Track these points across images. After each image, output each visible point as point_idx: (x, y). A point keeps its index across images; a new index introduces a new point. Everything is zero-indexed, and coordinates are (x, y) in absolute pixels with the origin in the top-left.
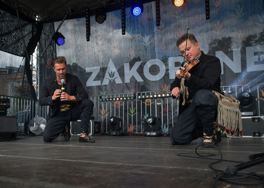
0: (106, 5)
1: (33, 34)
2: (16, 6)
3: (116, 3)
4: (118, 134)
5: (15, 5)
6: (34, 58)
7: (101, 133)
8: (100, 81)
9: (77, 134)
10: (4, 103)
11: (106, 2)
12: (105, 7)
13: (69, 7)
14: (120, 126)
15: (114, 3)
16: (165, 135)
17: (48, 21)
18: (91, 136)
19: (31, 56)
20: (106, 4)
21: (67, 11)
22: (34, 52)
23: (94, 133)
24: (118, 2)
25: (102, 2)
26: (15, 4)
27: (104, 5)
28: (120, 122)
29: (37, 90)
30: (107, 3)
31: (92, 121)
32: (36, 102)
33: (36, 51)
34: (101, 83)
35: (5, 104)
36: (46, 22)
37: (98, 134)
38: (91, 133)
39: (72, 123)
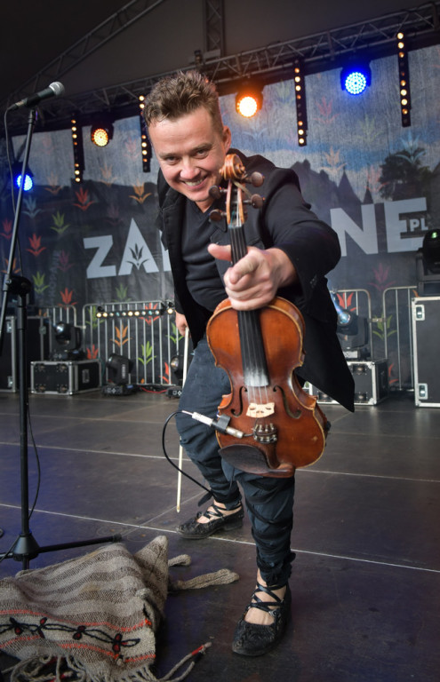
0: (112, 106)
3: (131, 102)
4: (121, 392)
8: (114, 267)
9: (43, 391)
11: (110, 100)
12: (109, 111)
14: (123, 375)
15: (127, 103)
18: (71, 395)
20: (111, 104)
23: (76, 389)
24: (134, 101)
25: (104, 98)
27: (107, 105)
30: (113, 102)
31: (73, 365)
34: (117, 272)
38: (71, 389)
39: (34, 368)
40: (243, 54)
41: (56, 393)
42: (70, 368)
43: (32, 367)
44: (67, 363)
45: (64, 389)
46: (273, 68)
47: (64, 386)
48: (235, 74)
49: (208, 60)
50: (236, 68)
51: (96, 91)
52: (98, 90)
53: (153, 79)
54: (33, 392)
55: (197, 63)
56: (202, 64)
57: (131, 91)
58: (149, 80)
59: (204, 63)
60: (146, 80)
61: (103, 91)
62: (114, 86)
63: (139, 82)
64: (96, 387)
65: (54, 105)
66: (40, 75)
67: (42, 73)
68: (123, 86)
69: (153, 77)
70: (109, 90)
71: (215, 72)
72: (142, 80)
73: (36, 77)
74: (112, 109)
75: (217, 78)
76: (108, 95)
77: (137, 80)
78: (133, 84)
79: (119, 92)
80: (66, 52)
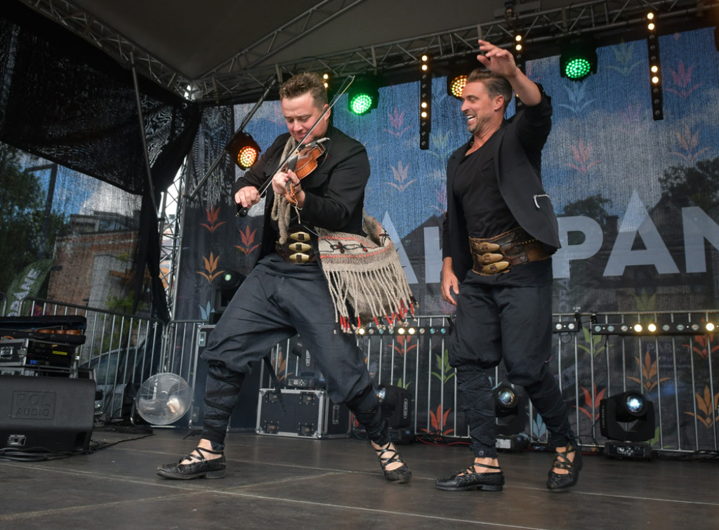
0: (380, 68)
1: (173, 134)
2: (132, 59)
3: (406, 63)
4: (400, 438)
5: (129, 57)
6: (169, 199)
7: (349, 431)
9: (275, 431)
10: (70, 328)
11: (377, 61)
12: (375, 73)
13: (277, 69)
14: (405, 414)
15: (401, 65)
16: (537, 448)
17: (217, 102)
18: (319, 439)
19: (162, 194)
20: (378, 66)
21: (272, 78)
22: (171, 182)
23: (326, 430)
24: (411, 62)
25: (370, 59)
26: (131, 53)
27: (373, 67)
28: (406, 403)
29: (171, 292)
30: (381, 63)
31: (325, 395)
32: (164, 328)
33: (179, 181)
35: (71, 332)
36: (212, 104)
37: (338, 436)
38: (320, 431)
39: (263, 397)
40: (572, 7)
41: (296, 435)
42: (321, 399)
43: (260, 396)
44: (317, 392)
45: (307, 430)
46: (613, 25)
47: (310, 427)
48: (558, 31)
49: (522, 13)
50: (560, 24)
51: (361, 49)
52: (365, 48)
53: (441, 36)
54: (258, 432)
55: (508, 17)
56: (514, 18)
57: (406, 49)
58: (436, 36)
59: (517, 16)
60: (433, 37)
61: (370, 49)
62: (387, 44)
63: (421, 39)
64: (345, 433)
65: (298, 67)
66: (278, 32)
67: (283, 29)
68: (399, 44)
69: (442, 33)
70: (379, 48)
71: (529, 29)
72: (427, 36)
73: (273, 35)
74: (378, 71)
75: (530, 36)
76: (376, 55)
77: (421, 37)
78: (412, 42)
79: (391, 51)
80: (318, 5)
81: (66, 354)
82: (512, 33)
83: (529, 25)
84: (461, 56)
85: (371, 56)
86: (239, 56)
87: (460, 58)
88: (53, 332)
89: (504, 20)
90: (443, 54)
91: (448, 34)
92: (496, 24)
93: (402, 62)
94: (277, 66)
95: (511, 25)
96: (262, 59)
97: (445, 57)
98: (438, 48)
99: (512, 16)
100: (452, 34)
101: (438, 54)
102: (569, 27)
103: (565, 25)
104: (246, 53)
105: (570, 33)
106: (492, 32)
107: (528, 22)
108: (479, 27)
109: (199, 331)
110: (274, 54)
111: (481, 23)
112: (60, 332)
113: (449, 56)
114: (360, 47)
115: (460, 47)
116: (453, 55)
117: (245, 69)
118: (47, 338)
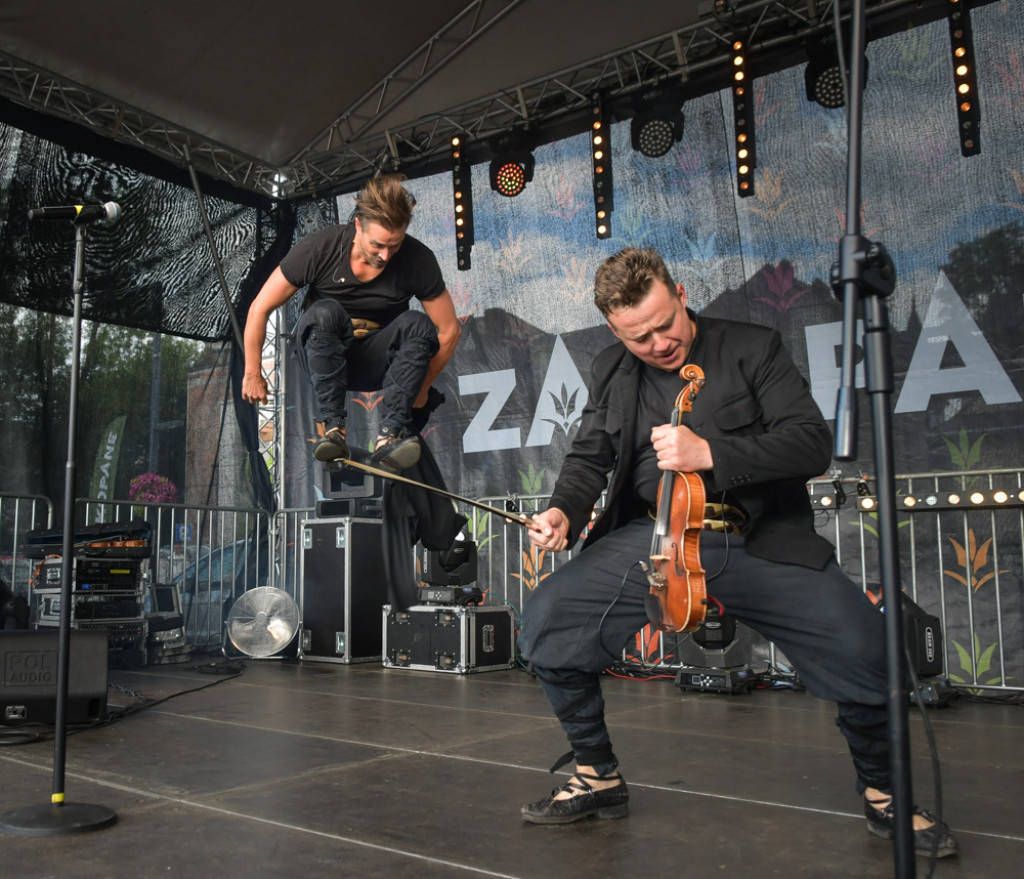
0: (532, 119)
1: (260, 246)
3: (570, 106)
7: (512, 659)
8: (516, 432)
9: (406, 663)
10: (130, 539)
11: (529, 108)
12: (527, 128)
13: (388, 137)
15: (564, 109)
16: (779, 683)
17: (314, 196)
18: (462, 674)
20: (530, 115)
21: (382, 153)
23: (473, 661)
24: (578, 104)
25: (517, 106)
27: (521, 119)
29: (276, 472)
30: (534, 111)
31: (467, 612)
32: (269, 520)
34: (524, 440)
35: (131, 544)
36: (308, 199)
37: (494, 667)
38: (463, 663)
39: (388, 617)
41: (432, 668)
42: (463, 619)
43: (385, 615)
44: (456, 609)
45: (448, 661)
47: (451, 657)
48: (803, 25)
49: (740, 4)
50: (805, 13)
51: (501, 94)
52: (507, 91)
53: (619, 57)
54: (384, 664)
55: (718, 13)
56: (729, 14)
57: (570, 86)
58: (611, 59)
59: (733, 10)
60: (606, 60)
61: (516, 92)
62: (540, 80)
63: (589, 66)
64: (506, 662)
65: (418, 130)
66: (389, 81)
67: (394, 76)
68: (557, 78)
69: (619, 52)
70: (529, 87)
71: (756, 26)
72: (598, 60)
73: (383, 85)
74: (531, 124)
75: (758, 39)
76: (526, 99)
77: (587, 63)
78: (576, 72)
79: (547, 90)
80: (440, 32)
81: (128, 572)
82: (727, 38)
83: (755, 20)
84: (651, 85)
85: (518, 102)
86: (339, 124)
87: (650, 88)
88: (109, 545)
89: (713, 19)
90: (626, 85)
91: (628, 53)
92: (701, 28)
93: (565, 106)
94: (387, 134)
95: (726, 25)
96: (371, 123)
97: (628, 88)
98: (616, 76)
99: (726, 11)
100: (636, 52)
101: (617, 85)
102: (819, 17)
103: (812, 14)
104: (348, 117)
105: (822, 25)
106: (697, 39)
107: (753, 16)
108: (674, 35)
109: (302, 528)
110: (386, 114)
111: (678, 28)
112: (118, 544)
113: (633, 87)
114: (500, 91)
115: (650, 70)
116: (639, 84)
117: (348, 142)
118: (102, 553)
